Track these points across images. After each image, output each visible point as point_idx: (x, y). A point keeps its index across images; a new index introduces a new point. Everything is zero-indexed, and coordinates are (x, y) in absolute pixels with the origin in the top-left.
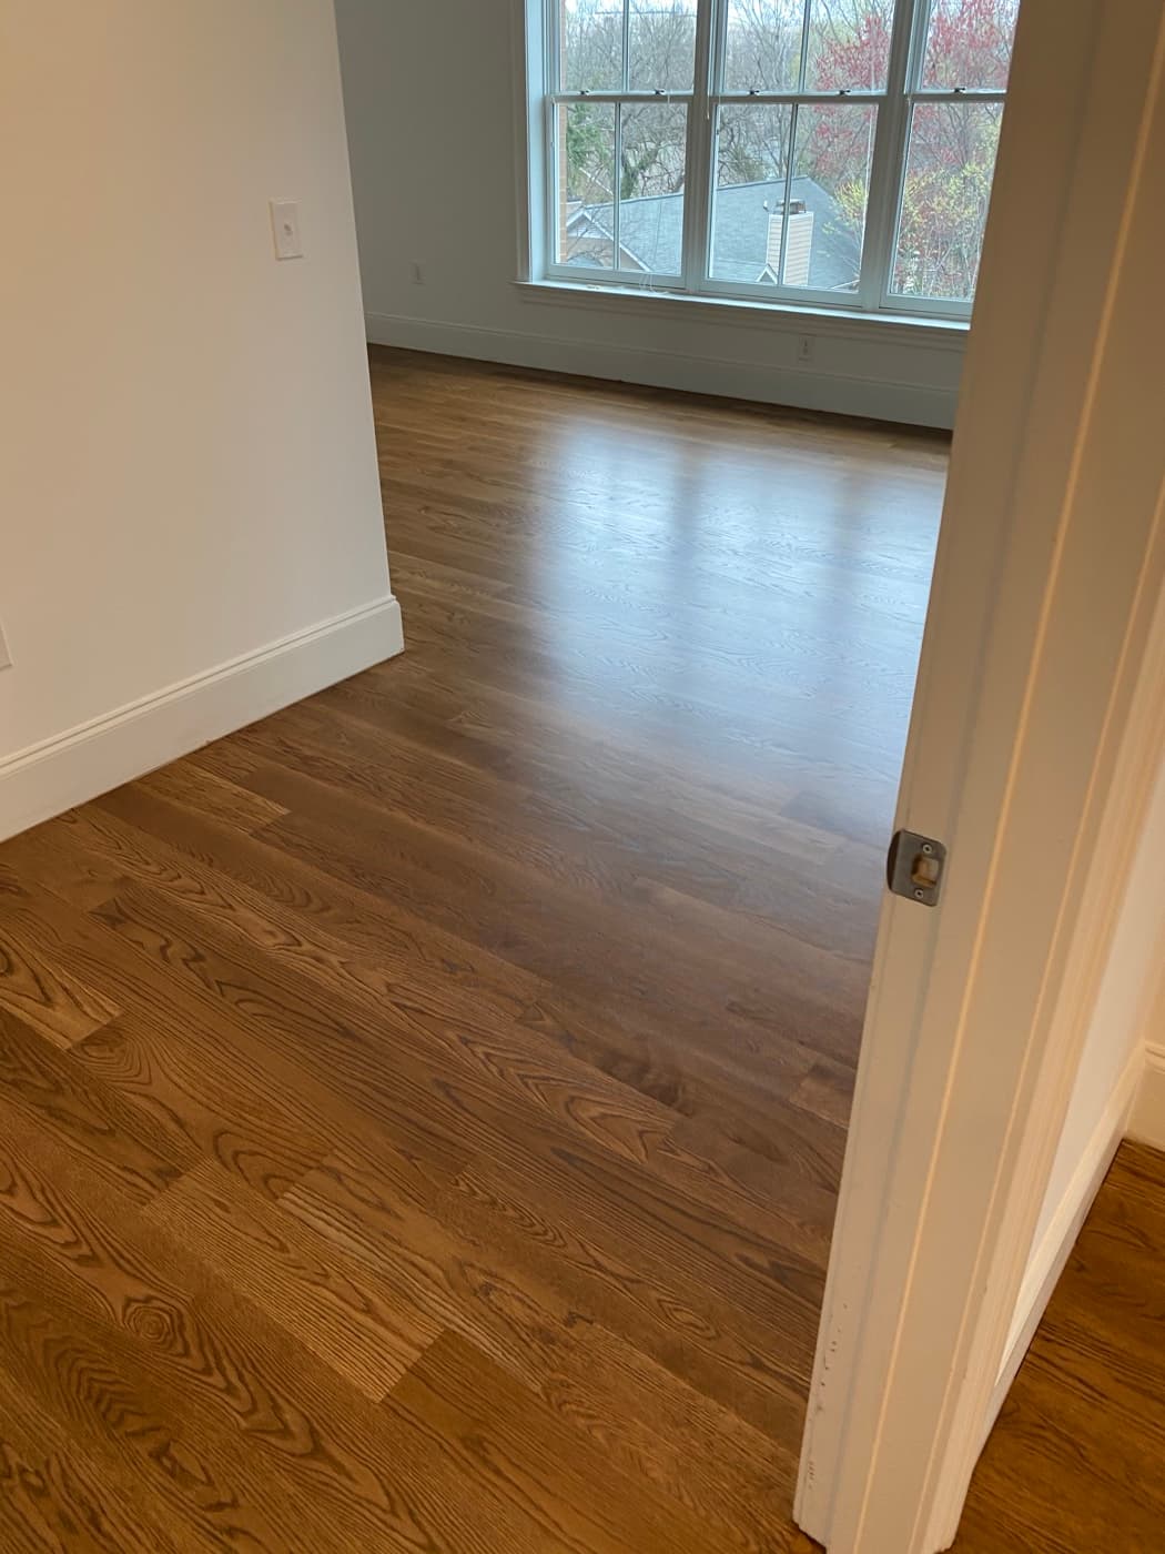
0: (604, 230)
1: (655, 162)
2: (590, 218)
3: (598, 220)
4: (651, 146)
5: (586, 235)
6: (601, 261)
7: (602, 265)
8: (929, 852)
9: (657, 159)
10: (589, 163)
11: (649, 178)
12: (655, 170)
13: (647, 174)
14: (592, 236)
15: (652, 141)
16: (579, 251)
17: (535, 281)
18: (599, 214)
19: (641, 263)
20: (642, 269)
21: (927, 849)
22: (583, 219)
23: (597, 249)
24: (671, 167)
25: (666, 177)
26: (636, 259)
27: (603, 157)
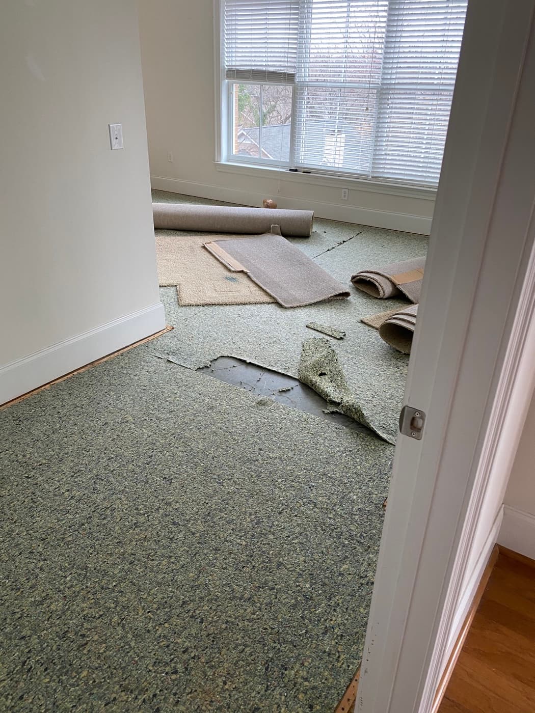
0: (252, 140)
1: (275, 110)
2: (245, 134)
3: (249, 135)
4: (273, 103)
5: (244, 142)
6: (251, 153)
7: (250, 155)
8: (418, 416)
9: (276, 109)
10: (245, 110)
11: (272, 117)
12: (275, 113)
13: (271, 115)
14: (247, 142)
15: (273, 101)
16: (241, 149)
17: (224, 162)
18: (250, 133)
19: (269, 155)
20: (269, 157)
21: (417, 414)
22: (242, 134)
23: (249, 148)
24: (282, 113)
25: (280, 117)
26: (266, 153)
27: (251, 108)
